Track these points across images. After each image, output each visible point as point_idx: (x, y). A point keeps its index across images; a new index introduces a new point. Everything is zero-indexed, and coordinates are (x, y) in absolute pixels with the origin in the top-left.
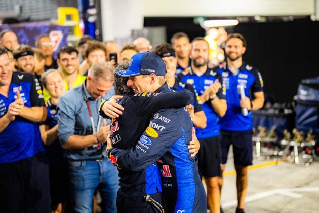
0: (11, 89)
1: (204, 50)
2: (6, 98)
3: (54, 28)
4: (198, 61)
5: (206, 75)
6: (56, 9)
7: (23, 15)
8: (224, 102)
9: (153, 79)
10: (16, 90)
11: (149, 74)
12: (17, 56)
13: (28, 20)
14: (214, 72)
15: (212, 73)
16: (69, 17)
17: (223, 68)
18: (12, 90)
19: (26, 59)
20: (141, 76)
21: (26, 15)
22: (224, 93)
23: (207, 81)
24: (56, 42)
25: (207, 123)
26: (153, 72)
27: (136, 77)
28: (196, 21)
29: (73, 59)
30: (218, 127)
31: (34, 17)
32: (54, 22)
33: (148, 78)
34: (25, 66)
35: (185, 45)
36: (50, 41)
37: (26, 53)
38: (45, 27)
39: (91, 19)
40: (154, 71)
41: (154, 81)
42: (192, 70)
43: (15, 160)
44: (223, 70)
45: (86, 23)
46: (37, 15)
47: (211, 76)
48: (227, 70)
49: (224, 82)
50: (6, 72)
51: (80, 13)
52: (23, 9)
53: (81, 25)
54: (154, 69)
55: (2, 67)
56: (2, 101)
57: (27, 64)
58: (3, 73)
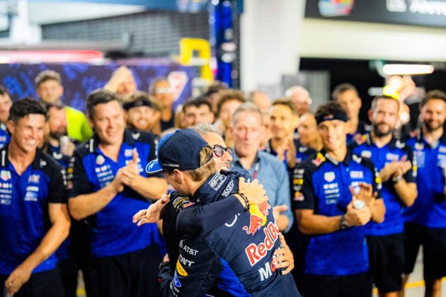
0: (121, 152)
1: (391, 114)
2: (114, 162)
3: (176, 67)
4: (380, 127)
5: (391, 147)
6: (179, 40)
7: (134, 47)
8: (413, 186)
10: (128, 153)
12: (128, 106)
13: (140, 55)
14: (401, 142)
15: (399, 145)
16: (196, 53)
17: (416, 138)
18: (124, 152)
19: (140, 112)
21: (138, 47)
22: (415, 174)
23: (390, 156)
24: (178, 87)
25: (386, 216)
26: (176, 168)
28: (372, 65)
29: (202, 114)
30: (402, 221)
31: (148, 50)
32: (175, 59)
34: (138, 121)
35: (352, 101)
36: (169, 86)
37: (140, 103)
38: (163, 67)
39: (227, 58)
40: (177, 165)
42: (371, 138)
44: (415, 140)
45: (220, 62)
46: (153, 47)
47: (397, 148)
48: (422, 141)
49: (415, 158)
51: (212, 48)
52: (135, 38)
53: (213, 65)
54: (176, 163)
55: (108, 119)
56: (109, 167)
57: (141, 119)
58: (110, 127)
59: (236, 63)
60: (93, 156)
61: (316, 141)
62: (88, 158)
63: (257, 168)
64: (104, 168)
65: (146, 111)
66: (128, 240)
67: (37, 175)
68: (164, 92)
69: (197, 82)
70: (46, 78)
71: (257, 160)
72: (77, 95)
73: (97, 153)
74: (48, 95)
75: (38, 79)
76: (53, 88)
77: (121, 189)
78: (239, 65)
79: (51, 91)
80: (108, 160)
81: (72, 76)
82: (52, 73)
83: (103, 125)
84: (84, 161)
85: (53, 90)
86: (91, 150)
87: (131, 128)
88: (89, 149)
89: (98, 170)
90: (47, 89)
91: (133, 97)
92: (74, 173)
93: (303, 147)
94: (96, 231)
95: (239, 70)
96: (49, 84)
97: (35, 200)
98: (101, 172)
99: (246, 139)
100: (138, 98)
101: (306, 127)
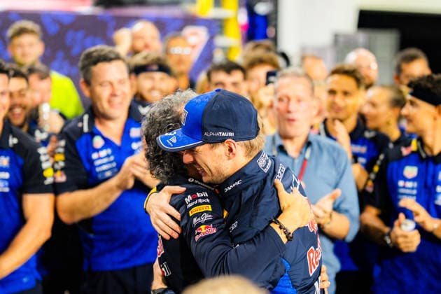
0: (126, 131)
2: (116, 145)
3: (192, 20)
9: (231, 150)
11: (222, 140)
18: (129, 132)
19: (153, 79)
20: (207, 146)
26: (229, 137)
27: (197, 148)
29: (235, 84)
33: (221, 149)
34: (150, 91)
37: (155, 67)
38: (175, 19)
39: (262, 9)
40: (231, 134)
41: (234, 154)
43: (122, 266)
45: (252, 14)
50: (118, 93)
53: (243, 18)
54: (230, 130)
55: (111, 84)
56: (109, 151)
57: (153, 89)
58: (113, 95)
59: (273, 16)
60: (89, 137)
61: (388, 123)
62: (83, 140)
63: (308, 155)
64: (103, 153)
65: (162, 79)
66: (134, 249)
67: (6, 156)
68: (180, 52)
69: (220, 41)
70: (22, 32)
71: (308, 144)
72: (60, 54)
73: (93, 133)
74: (24, 55)
75: (10, 32)
76: (31, 45)
77: (131, 183)
78: (276, 19)
79: (28, 50)
80: (108, 143)
81: (53, 29)
82: (29, 25)
83: (104, 93)
84: (78, 145)
85: (30, 49)
86: (86, 129)
87: (139, 100)
88: (82, 128)
89: (95, 156)
90: (21, 46)
91: (145, 58)
92: (66, 161)
93: (369, 131)
94: (92, 236)
95: (276, 26)
96: (26, 39)
97: (7, 190)
98: (100, 158)
99: (289, 112)
100: (153, 60)
101: (374, 105)
